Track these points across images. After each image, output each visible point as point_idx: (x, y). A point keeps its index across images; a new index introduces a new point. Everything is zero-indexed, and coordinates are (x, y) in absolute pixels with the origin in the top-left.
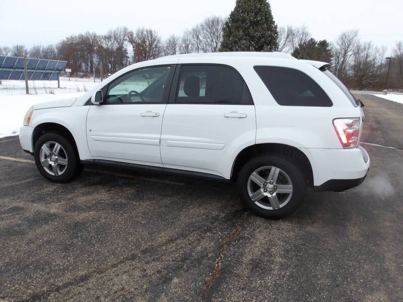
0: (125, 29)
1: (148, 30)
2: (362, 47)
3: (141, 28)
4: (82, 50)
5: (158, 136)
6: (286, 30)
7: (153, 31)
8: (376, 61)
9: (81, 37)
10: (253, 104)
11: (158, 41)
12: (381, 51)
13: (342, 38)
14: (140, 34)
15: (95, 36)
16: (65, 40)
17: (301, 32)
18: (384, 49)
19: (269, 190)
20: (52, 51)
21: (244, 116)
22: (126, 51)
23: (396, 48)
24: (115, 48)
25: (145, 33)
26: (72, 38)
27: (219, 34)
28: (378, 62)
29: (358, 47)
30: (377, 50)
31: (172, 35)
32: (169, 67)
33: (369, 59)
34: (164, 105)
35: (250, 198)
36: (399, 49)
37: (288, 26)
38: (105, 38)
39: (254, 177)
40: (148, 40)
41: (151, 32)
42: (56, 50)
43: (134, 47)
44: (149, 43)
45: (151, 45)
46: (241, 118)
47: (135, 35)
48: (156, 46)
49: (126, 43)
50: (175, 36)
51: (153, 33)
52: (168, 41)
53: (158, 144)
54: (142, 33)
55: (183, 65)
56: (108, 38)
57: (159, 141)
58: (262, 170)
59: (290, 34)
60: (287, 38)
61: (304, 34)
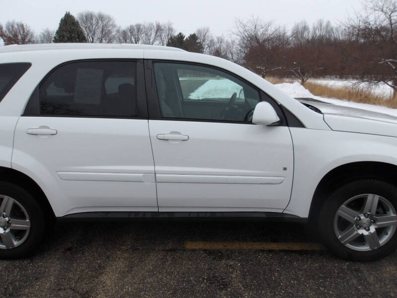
1: (19, 24)
3: (11, 21)
6: (155, 26)
7: (25, 25)
11: (32, 35)
14: (10, 28)
17: (167, 28)
25: (16, 26)
27: (94, 28)
31: (46, 29)
37: (156, 22)
40: (20, 34)
41: (22, 26)
43: (5, 41)
44: (22, 38)
47: (4, 29)
50: (49, 30)
51: (25, 27)
52: (42, 36)
54: (13, 27)
59: (159, 29)
60: (156, 33)
61: (170, 29)
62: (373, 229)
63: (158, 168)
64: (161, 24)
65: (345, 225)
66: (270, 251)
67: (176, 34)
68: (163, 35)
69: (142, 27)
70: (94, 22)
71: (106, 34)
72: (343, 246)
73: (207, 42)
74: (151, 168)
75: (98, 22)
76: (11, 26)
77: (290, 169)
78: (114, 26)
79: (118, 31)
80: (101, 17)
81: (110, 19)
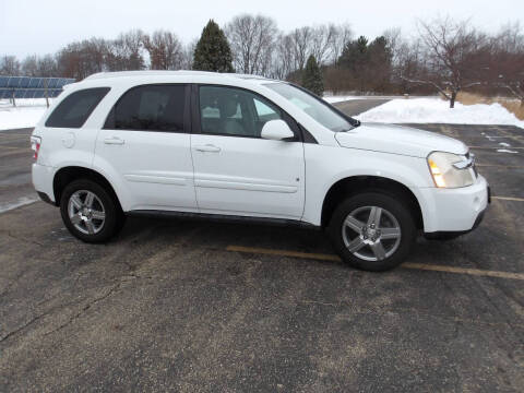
0: (140, 32)
1: (167, 33)
3: (158, 30)
4: (88, 60)
9: (86, 43)
14: (157, 38)
15: (103, 42)
16: (66, 47)
20: (51, 62)
22: (141, 60)
24: (128, 56)
25: (163, 36)
26: (75, 45)
27: (250, 35)
38: (116, 43)
40: (167, 45)
41: (170, 35)
42: (56, 61)
43: (151, 54)
44: (169, 49)
45: (170, 51)
47: (151, 40)
48: (177, 53)
49: (141, 49)
51: (173, 36)
54: (160, 37)
56: (119, 43)
59: (333, 32)
60: (329, 38)
61: (348, 32)
62: (378, 241)
63: (197, 174)
64: (336, 25)
65: (353, 235)
66: (296, 258)
67: (356, 38)
68: (338, 40)
69: (310, 31)
70: (252, 27)
71: (265, 41)
72: (351, 254)
73: (397, 47)
74: (191, 174)
75: (256, 28)
76: (158, 36)
77: (302, 180)
78: (275, 31)
79: (280, 37)
80: (260, 20)
81: (271, 22)
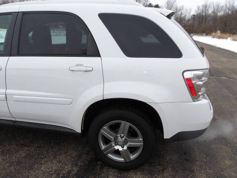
2: (179, 9)
5: (3, 91)
8: (186, 17)
10: (100, 56)
12: (189, 11)
13: (168, 3)
18: (190, 10)
19: (119, 143)
21: (91, 69)
23: (197, 9)
28: (187, 18)
29: (177, 9)
30: (187, 10)
32: (10, 16)
33: (182, 16)
34: (6, 58)
35: (102, 152)
36: (199, 10)
39: (105, 131)
46: (87, 71)
53: (4, 99)
55: (24, 13)
57: (4, 96)
58: (112, 125)
